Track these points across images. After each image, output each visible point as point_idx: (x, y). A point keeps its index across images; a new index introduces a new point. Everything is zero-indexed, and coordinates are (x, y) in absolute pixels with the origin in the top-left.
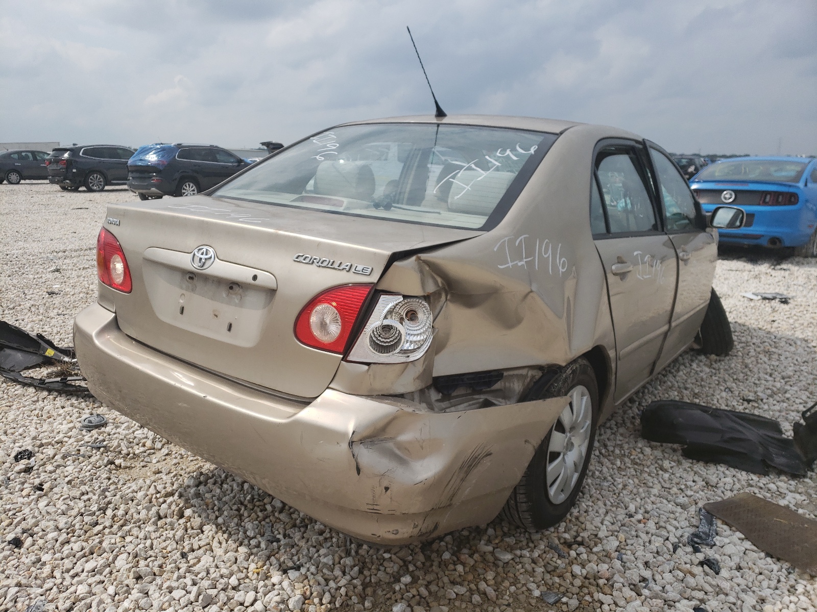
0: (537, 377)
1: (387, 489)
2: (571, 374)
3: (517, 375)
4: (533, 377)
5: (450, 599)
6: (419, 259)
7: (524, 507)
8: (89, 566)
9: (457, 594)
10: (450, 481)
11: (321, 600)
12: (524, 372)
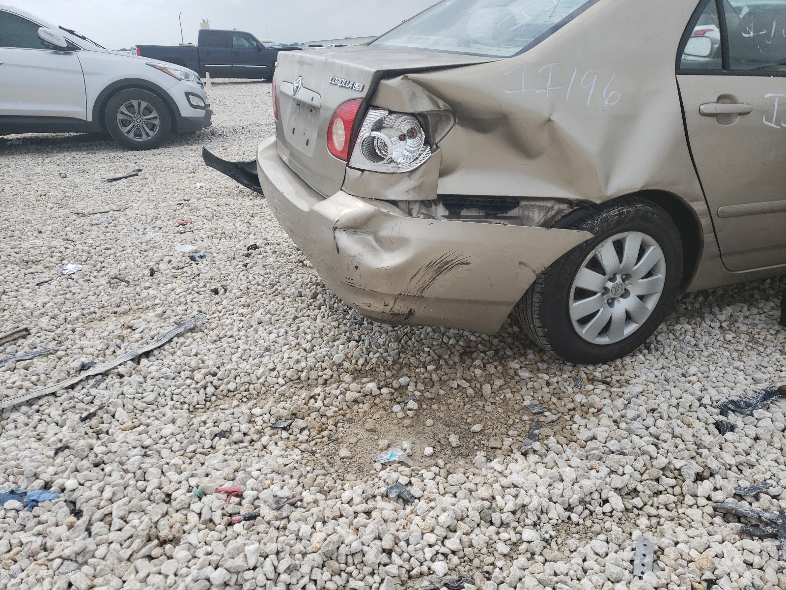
0: (567, 212)
1: (357, 267)
2: (616, 215)
3: (539, 206)
4: (560, 211)
5: (452, 388)
6: (407, 78)
7: (540, 332)
8: (241, 311)
9: (458, 386)
10: (415, 275)
11: (357, 361)
12: (549, 204)
